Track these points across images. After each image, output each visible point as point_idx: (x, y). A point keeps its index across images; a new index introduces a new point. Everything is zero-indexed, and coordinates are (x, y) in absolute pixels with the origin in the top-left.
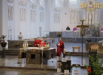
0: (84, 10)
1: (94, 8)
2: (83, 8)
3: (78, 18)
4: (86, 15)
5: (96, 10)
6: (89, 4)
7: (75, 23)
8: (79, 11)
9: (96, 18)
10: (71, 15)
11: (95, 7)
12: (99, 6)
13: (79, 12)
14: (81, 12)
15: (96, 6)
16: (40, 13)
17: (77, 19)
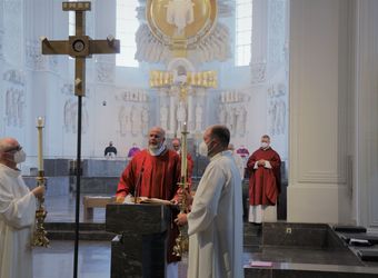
0: (162, 93)
1: (194, 86)
2: (159, 87)
3: (146, 119)
4: (168, 107)
5: (198, 94)
6: (176, 72)
7: (134, 136)
8: (148, 98)
9: (199, 119)
10: (123, 108)
11: (193, 83)
12: (208, 80)
13: (147, 101)
14: (155, 100)
15: (197, 79)
16: (8, 93)
17: (142, 121)
